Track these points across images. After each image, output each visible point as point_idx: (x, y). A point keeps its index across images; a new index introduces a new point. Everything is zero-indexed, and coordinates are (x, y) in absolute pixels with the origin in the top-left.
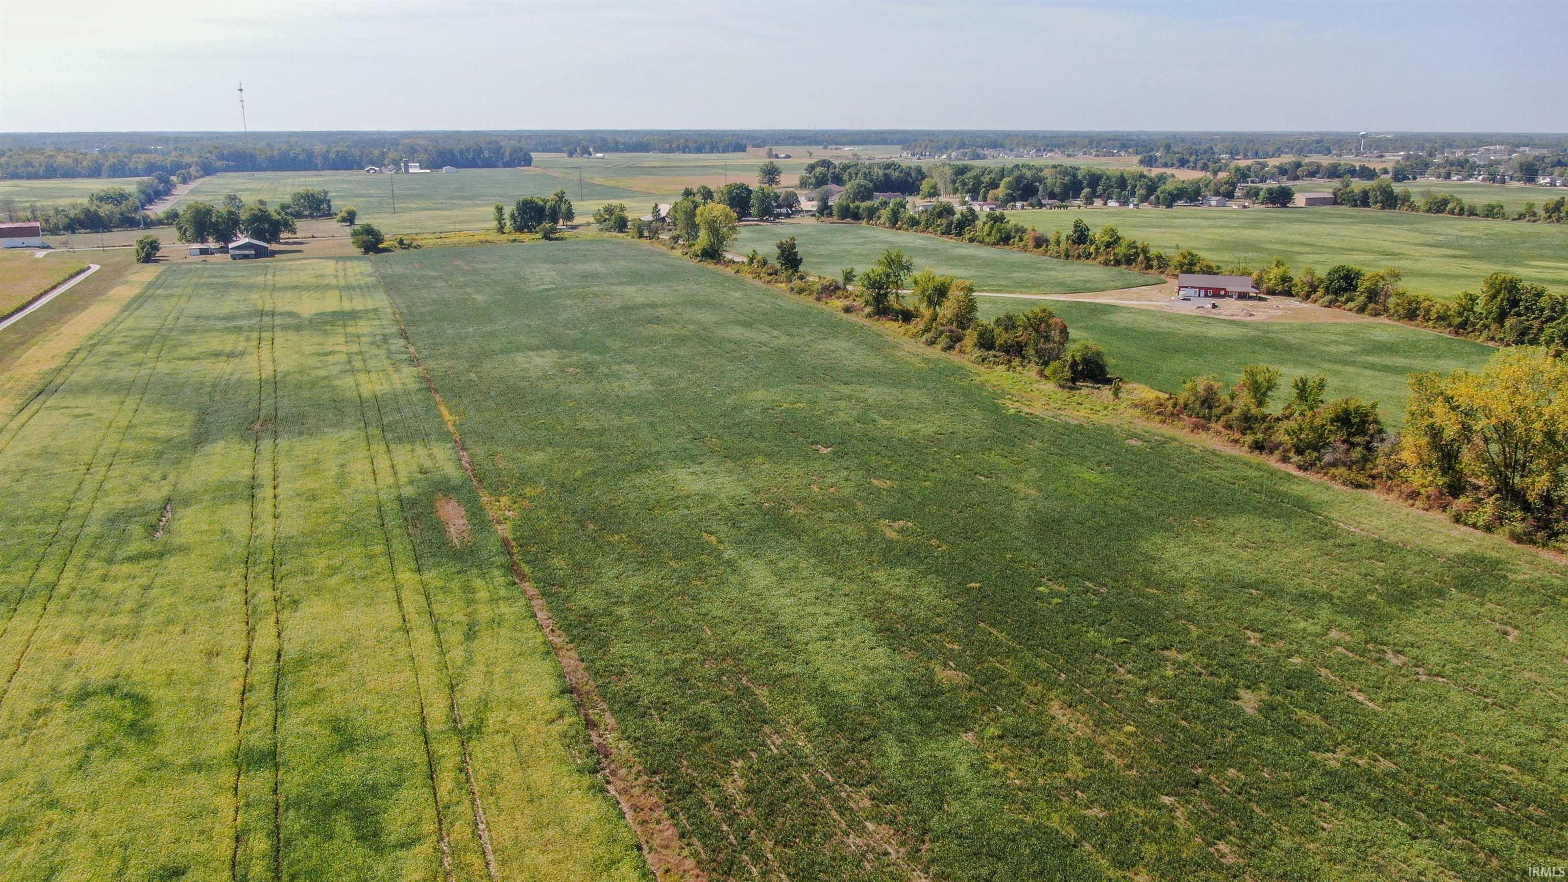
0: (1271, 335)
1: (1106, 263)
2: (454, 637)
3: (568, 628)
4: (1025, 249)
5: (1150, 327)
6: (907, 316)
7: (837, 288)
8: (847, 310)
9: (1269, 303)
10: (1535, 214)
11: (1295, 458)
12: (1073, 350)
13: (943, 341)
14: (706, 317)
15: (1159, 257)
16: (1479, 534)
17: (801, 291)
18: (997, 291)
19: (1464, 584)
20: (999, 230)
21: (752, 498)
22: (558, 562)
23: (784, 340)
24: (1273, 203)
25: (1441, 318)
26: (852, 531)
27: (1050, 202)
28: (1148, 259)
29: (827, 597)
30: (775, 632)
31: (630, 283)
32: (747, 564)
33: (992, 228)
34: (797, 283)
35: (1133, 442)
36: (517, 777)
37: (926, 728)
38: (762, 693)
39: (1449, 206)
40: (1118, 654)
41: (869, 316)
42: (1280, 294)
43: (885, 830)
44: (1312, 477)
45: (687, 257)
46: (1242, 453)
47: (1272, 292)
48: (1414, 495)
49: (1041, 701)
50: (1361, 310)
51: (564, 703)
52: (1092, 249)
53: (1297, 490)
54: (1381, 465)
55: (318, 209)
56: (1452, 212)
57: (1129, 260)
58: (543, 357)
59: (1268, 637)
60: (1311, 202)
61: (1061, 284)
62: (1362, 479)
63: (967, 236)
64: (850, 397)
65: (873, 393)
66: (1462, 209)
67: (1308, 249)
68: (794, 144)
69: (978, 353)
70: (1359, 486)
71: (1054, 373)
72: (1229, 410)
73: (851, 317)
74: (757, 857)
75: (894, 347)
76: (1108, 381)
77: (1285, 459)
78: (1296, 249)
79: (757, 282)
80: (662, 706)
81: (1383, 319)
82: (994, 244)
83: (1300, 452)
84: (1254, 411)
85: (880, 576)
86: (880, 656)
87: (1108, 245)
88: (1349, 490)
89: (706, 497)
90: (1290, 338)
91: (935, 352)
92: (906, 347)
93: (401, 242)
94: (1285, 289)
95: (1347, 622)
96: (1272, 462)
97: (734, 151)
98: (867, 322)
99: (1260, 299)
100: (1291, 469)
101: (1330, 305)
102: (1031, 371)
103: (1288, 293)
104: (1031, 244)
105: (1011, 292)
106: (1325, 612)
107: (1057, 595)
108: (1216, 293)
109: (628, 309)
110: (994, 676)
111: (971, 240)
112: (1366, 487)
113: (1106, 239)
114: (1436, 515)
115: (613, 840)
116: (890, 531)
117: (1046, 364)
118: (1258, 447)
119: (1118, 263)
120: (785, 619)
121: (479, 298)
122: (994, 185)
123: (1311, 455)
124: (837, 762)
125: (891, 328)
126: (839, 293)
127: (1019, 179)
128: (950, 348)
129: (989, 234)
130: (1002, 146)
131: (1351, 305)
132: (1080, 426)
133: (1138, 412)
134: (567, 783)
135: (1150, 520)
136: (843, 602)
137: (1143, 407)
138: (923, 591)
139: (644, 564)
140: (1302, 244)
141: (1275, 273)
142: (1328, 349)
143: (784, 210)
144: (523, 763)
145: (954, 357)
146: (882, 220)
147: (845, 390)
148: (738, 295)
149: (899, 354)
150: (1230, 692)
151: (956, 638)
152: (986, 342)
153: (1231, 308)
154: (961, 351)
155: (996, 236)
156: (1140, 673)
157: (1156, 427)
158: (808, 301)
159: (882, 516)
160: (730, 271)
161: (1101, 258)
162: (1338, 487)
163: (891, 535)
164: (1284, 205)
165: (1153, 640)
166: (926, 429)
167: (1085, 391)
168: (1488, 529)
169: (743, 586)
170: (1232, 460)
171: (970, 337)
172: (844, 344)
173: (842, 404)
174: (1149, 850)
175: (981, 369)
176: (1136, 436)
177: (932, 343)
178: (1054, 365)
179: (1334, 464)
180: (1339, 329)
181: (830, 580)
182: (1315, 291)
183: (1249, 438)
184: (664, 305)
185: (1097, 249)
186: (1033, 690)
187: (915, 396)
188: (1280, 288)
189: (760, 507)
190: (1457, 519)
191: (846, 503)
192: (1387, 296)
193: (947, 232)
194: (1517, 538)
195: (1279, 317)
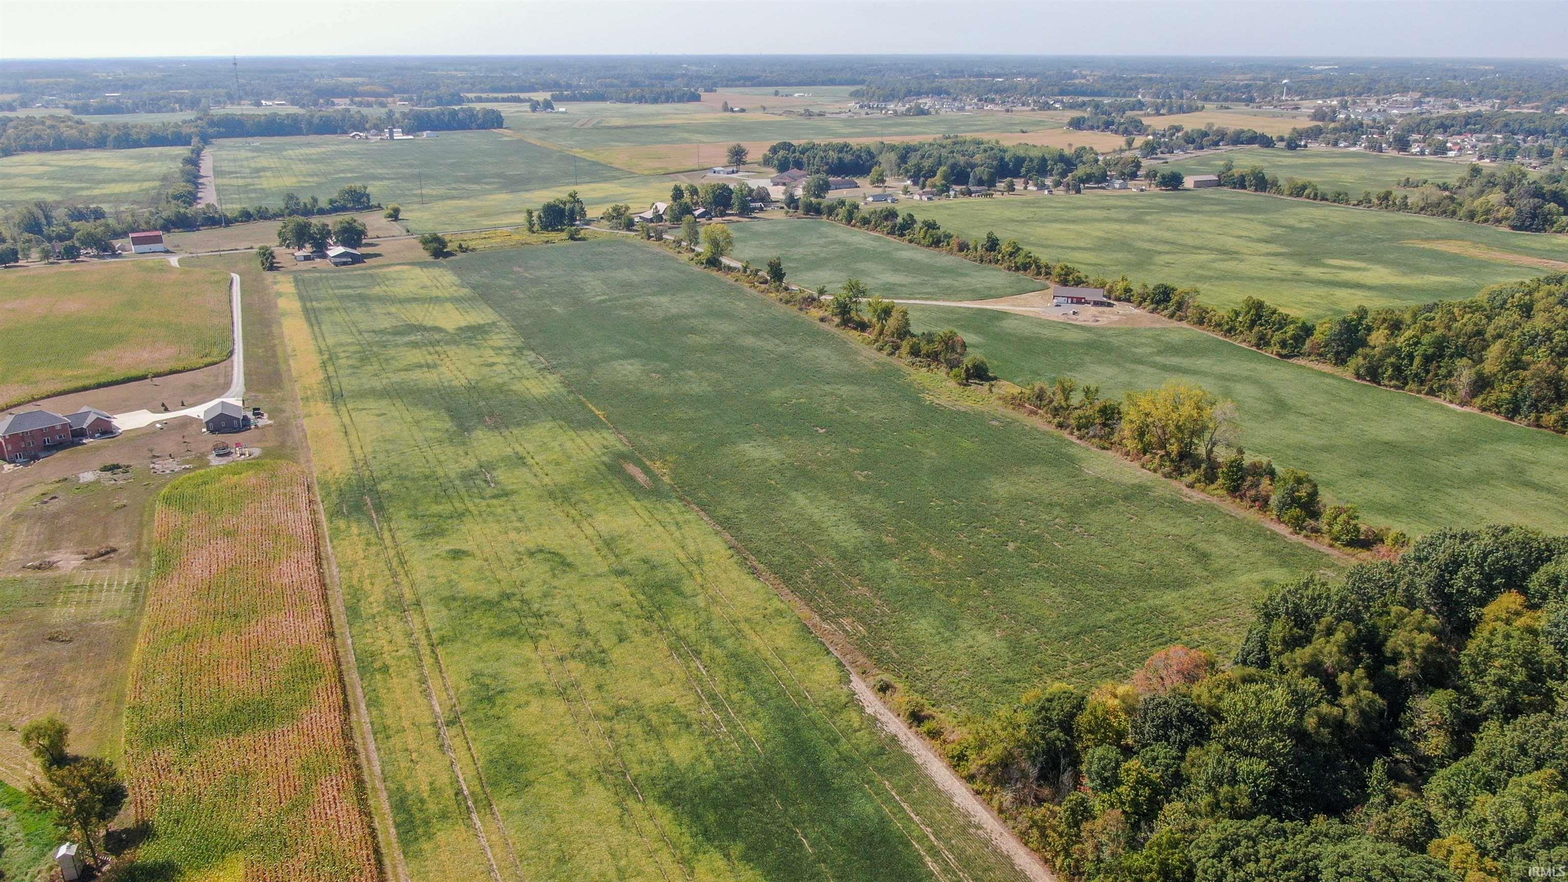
0: (1104, 339)
1: (1009, 269)
2: (673, 528)
3: (720, 524)
4: (950, 252)
5: (1027, 333)
6: (862, 326)
7: (814, 299)
8: (822, 320)
9: (1114, 309)
10: (1370, 201)
11: (1076, 433)
12: (967, 361)
13: (888, 350)
14: (725, 327)
15: (1047, 267)
16: (1150, 473)
17: (787, 302)
18: (927, 299)
19: (1126, 498)
20: (932, 236)
21: (788, 460)
22: (702, 494)
23: (783, 348)
24: (1166, 185)
25: (1218, 325)
26: (842, 476)
27: (979, 188)
28: (1038, 267)
29: (833, 509)
30: (812, 523)
31: (662, 293)
32: (794, 494)
33: (926, 233)
34: (784, 295)
35: (994, 423)
36: (724, 576)
37: (879, 558)
38: (811, 547)
39: (1307, 192)
40: (961, 530)
41: (837, 326)
42: (1124, 300)
43: (865, 589)
44: (1082, 443)
45: (693, 263)
46: (1051, 429)
47: (1118, 299)
48: (1127, 454)
49: (926, 549)
50: (1171, 316)
51: (730, 552)
52: (999, 257)
53: (1072, 451)
54: (1115, 438)
55: (359, 201)
56: (1308, 197)
57: (1025, 267)
58: (632, 364)
59: (1027, 522)
60: (1198, 184)
61: (974, 291)
62: (1106, 445)
63: (908, 238)
64: (832, 394)
65: (845, 390)
66: (1316, 195)
67: (1166, 248)
68: (744, 86)
69: (910, 359)
70: (1104, 448)
71: (956, 376)
72: (1051, 401)
73: (825, 326)
74: (820, 597)
75: (856, 353)
76: (989, 379)
77: (1072, 433)
78: (1160, 248)
79: (754, 292)
80: (773, 553)
81: (1184, 324)
82: (928, 246)
83: (1079, 430)
84: (1063, 404)
85: (856, 498)
86: (859, 532)
87: (1011, 255)
88: (1099, 451)
89: (764, 461)
90: (1115, 341)
91: (883, 357)
92: (865, 353)
93: (460, 246)
94: (1127, 296)
95: (1064, 515)
96: (1065, 434)
97: (689, 101)
98: (835, 330)
99: (1110, 305)
100: (1074, 439)
101: (1153, 311)
102: (942, 372)
103: (1128, 300)
104: (956, 248)
105: (936, 300)
106: (1057, 511)
107: (938, 505)
108: (1079, 301)
109: (670, 320)
110: (906, 540)
111: (911, 241)
112: (1107, 449)
113: (1010, 249)
114: (1137, 464)
115: (767, 593)
116: (860, 476)
117: (951, 368)
118: (1060, 426)
119: (1017, 269)
120: (816, 518)
121: (558, 309)
122: (932, 173)
123: (1084, 431)
124: (845, 570)
125: (853, 335)
126: (815, 303)
127: (953, 167)
128: (892, 354)
129: (924, 238)
130: (948, 94)
131: (1166, 312)
132: (965, 413)
133: (1001, 402)
134: (744, 577)
135: (991, 468)
136: (841, 510)
137: (1002, 398)
138: (878, 505)
139: (744, 496)
140: (1166, 242)
141: (1120, 286)
142: (1137, 350)
143: (758, 205)
144: (725, 572)
145: (893, 360)
146: (840, 217)
147: (827, 388)
148: (742, 305)
149: (860, 358)
150: (1005, 544)
151: (893, 525)
152: (915, 352)
153: (1087, 315)
154: (900, 357)
155: (929, 240)
156: (969, 538)
157: (1010, 413)
158: (793, 310)
159: (856, 469)
160: (729, 279)
161: (1005, 265)
162: (1094, 449)
163: (860, 478)
164: (1175, 188)
165: (978, 524)
166: (878, 415)
167: (973, 387)
168: (1155, 471)
169: (793, 504)
170: (1045, 433)
171: (905, 346)
172: (826, 352)
173: (828, 399)
174: (959, 592)
175: (912, 370)
176: (994, 419)
177: (880, 349)
178: (956, 370)
179: (1094, 437)
180: (1150, 333)
181: (834, 501)
182: (1145, 300)
183: (1056, 421)
184: (695, 317)
185: (1003, 257)
186: (924, 544)
187: (870, 392)
188: (1123, 296)
189: (792, 464)
190: (1143, 466)
191: (836, 462)
192: (1188, 307)
193: (891, 233)
194: (1165, 476)
195: (1116, 322)
